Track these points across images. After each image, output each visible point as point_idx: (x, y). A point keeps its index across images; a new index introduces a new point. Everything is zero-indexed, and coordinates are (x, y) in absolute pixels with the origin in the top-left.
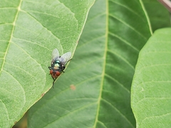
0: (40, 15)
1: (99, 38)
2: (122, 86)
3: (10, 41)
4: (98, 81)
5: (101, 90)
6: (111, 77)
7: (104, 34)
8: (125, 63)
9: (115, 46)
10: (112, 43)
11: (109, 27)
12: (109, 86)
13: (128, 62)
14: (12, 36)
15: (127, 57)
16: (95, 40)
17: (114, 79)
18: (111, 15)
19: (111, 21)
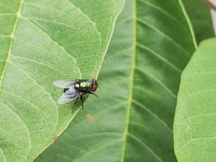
0: (48, 24)
1: (124, 52)
2: (156, 116)
3: (8, 60)
4: (123, 109)
5: (127, 121)
6: (140, 105)
7: (130, 46)
8: (159, 86)
9: (145, 62)
10: (141, 57)
11: (137, 35)
12: (138, 116)
13: (163, 85)
14: (10, 54)
15: (162, 78)
16: (118, 53)
17: (144, 107)
18: (140, 20)
19: (140, 28)
